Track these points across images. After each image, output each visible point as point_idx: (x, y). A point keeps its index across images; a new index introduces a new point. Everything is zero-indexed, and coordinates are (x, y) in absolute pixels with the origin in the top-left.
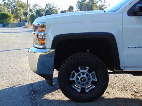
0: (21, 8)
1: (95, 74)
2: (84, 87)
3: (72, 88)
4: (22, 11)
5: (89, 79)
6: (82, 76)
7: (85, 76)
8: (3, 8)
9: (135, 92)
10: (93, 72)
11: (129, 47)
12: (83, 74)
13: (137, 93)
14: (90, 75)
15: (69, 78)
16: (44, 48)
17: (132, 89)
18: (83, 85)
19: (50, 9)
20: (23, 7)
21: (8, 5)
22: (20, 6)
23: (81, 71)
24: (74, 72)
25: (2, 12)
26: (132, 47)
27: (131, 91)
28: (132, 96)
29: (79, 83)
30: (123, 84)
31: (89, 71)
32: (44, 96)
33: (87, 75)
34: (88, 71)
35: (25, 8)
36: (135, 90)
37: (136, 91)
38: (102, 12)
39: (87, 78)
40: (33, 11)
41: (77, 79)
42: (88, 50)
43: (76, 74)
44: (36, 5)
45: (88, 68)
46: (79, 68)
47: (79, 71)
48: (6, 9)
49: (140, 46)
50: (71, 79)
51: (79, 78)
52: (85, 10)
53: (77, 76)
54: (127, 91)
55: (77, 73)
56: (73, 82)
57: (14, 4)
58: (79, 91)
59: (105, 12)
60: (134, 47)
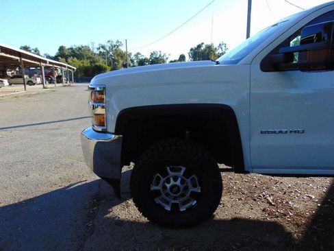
0: (120, 58)
1: (197, 179)
2: (177, 202)
3: (155, 202)
4: (121, 62)
5: (186, 188)
6: (172, 182)
7: (178, 183)
8: (97, 58)
9: (270, 204)
10: (193, 176)
11: (262, 133)
12: (175, 179)
13: (274, 205)
14: (188, 181)
15: (150, 186)
16: (105, 132)
17: (264, 196)
18: (175, 198)
19: (156, 58)
20: (122, 57)
21: (103, 54)
22: (118, 55)
23: (172, 174)
24: (158, 175)
25: (97, 64)
26: (268, 132)
27: (263, 202)
28: (264, 213)
29: (167, 195)
30: (248, 184)
31: (186, 175)
32: (111, 210)
33: (183, 181)
34: (183, 175)
35: (125, 58)
36: (270, 199)
37: (271, 201)
38: (213, 64)
39: (182, 187)
40: (135, 61)
41: (164, 187)
42: (187, 132)
43: (163, 180)
44: (138, 54)
45: (184, 169)
46: (168, 168)
47: (168, 174)
48: (101, 60)
49: (284, 130)
50: (154, 188)
51: (168, 186)
52: (199, 60)
53: (164, 183)
54: (255, 200)
55: (163, 177)
56: (157, 193)
57: (111, 53)
58: (168, 208)
59: (218, 63)
60: (272, 132)
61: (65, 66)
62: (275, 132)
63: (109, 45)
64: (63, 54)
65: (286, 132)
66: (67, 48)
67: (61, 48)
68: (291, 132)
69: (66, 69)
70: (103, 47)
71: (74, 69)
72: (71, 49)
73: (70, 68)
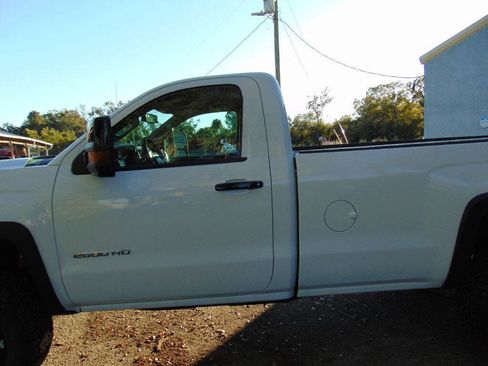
49: (104, 252)
60: (89, 256)
61: (32, 142)
62: (92, 255)
63: (107, 108)
64: (34, 123)
65: (107, 254)
66: (41, 114)
67: (33, 115)
68: (113, 253)
69: (35, 146)
70: (98, 112)
71: (49, 146)
72: (50, 115)
73: (44, 145)
